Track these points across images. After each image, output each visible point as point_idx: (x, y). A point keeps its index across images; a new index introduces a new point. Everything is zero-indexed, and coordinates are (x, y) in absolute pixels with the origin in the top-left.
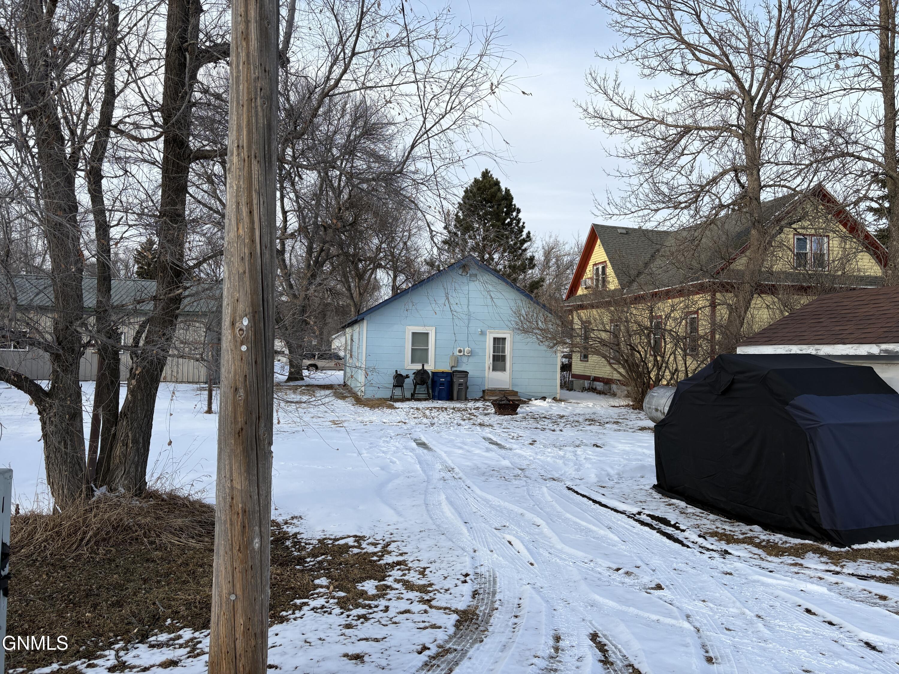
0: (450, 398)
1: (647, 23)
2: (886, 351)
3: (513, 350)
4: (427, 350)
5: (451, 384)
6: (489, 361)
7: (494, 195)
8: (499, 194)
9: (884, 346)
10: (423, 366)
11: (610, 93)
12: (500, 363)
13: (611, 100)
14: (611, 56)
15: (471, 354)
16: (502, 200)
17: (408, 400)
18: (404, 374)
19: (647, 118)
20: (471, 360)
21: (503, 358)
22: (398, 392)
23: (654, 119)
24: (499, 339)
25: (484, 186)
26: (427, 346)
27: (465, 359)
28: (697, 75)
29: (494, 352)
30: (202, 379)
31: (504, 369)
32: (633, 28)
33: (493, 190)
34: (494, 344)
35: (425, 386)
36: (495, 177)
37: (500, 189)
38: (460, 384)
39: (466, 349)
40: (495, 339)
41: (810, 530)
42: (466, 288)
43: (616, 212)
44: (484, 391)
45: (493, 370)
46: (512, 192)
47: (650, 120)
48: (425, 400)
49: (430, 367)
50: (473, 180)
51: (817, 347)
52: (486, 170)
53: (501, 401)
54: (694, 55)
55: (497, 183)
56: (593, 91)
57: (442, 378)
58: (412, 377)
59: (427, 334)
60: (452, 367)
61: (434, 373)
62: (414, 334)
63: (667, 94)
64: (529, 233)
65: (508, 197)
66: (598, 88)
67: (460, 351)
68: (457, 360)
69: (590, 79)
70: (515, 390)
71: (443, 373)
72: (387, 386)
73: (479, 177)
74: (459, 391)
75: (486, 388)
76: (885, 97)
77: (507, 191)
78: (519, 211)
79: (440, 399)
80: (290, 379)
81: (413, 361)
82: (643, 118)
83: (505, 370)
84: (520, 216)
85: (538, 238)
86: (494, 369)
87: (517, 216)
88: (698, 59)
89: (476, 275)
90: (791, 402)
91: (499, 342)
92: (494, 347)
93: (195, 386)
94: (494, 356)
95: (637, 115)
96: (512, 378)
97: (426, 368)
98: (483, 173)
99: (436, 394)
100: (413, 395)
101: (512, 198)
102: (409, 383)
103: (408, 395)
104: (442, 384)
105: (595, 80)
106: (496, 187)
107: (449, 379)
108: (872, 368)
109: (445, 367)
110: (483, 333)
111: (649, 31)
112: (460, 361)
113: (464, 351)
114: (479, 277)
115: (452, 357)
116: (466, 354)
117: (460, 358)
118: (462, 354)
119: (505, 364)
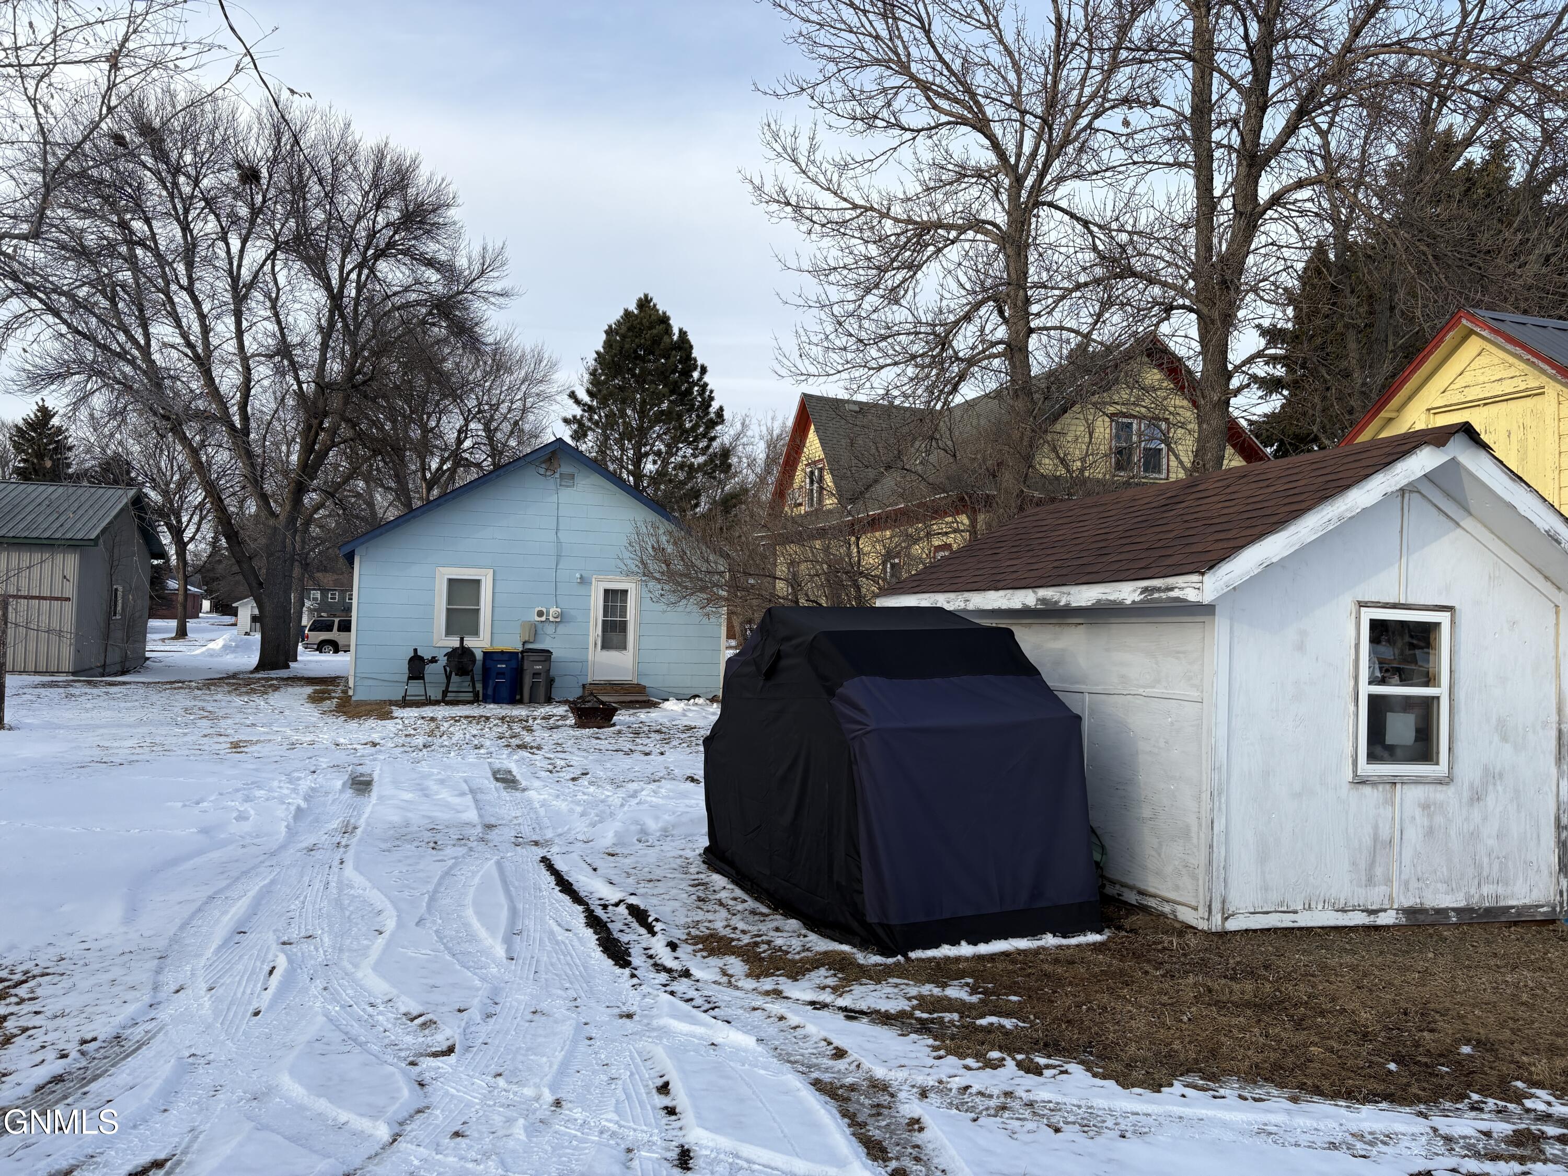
0: (514, 699)
1: (855, 40)
2: (1043, 601)
3: (640, 611)
4: (478, 610)
5: (518, 672)
6: (595, 632)
7: (656, 341)
8: (666, 339)
9: (1044, 593)
10: (462, 640)
11: (803, 161)
12: (615, 637)
13: (804, 172)
14: (780, 91)
15: (562, 618)
16: (672, 349)
17: (436, 703)
18: (427, 656)
19: (861, 207)
20: (562, 629)
21: (623, 626)
22: (415, 689)
23: (872, 209)
24: (615, 592)
25: (641, 323)
26: (478, 603)
27: (550, 629)
28: (919, 131)
29: (605, 615)
30: (66, 665)
31: (623, 646)
32: (830, 47)
33: (655, 331)
34: (606, 600)
35: (469, 678)
36: (661, 308)
37: (668, 329)
38: (536, 674)
39: (553, 610)
40: (607, 592)
41: (855, 925)
42: (554, 498)
43: (812, 370)
44: (584, 686)
45: (604, 647)
46: (691, 338)
47: (866, 209)
48: (471, 702)
49: (479, 644)
50: (622, 313)
51: (967, 595)
52: (646, 296)
53: (584, 702)
54: (929, 99)
55: (664, 320)
56: (772, 155)
57: (501, 662)
58: (443, 661)
59: (478, 582)
60: (524, 643)
61: (486, 654)
62: (451, 582)
63: (865, 161)
64: (721, 409)
65: (684, 345)
66: (780, 150)
67: (540, 614)
68: (535, 630)
69: (769, 136)
70: (643, 683)
71: (502, 652)
72: (396, 678)
73: (633, 307)
74: (534, 686)
75: (589, 680)
76: (1197, 177)
77: (683, 334)
78: (704, 370)
79: (495, 701)
80: (261, 667)
81: (449, 632)
82: (855, 207)
83: (625, 648)
84: (706, 379)
85: (754, 421)
86: (606, 646)
87: (700, 379)
88: (935, 107)
89: (572, 477)
90: (840, 690)
91: (614, 598)
92: (605, 607)
93: (38, 679)
94: (604, 622)
95: (845, 200)
96: (638, 663)
97: (470, 642)
98: (640, 300)
99: (490, 692)
100: (445, 693)
101: (691, 347)
102: (434, 672)
103: (435, 694)
104: (501, 674)
105: (776, 136)
106: (662, 326)
107: (513, 664)
108: (1011, 633)
109: (511, 642)
110: (584, 581)
111: (858, 54)
112: (540, 632)
113: (548, 614)
114: (578, 479)
115: (524, 624)
116: (551, 619)
117: (540, 626)
118: (543, 619)
119: (625, 636)
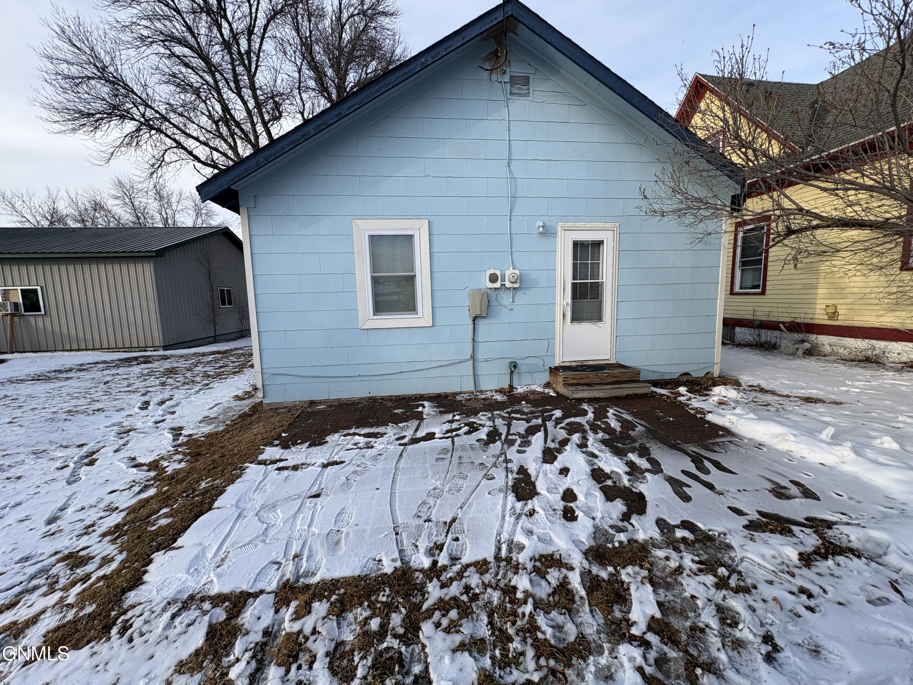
3: (618, 269)
4: (413, 277)
6: (563, 298)
12: (587, 303)
15: (521, 283)
20: (520, 297)
21: (597, 290)
24: (585, 244)
26: (412, 269)
27: (506, 298)
29: (574, 278)
31: (598, 317)
34: (575, 255)
39: (509, 272)
40: (576, 244)
42: (504, 113)
44: (552, 371)
45: (574, 319)
49: (421, 322)
59: (410, 238)
60: (474, 320)
62: (374, 239)
67: (493, 278)
68: (487, 301)
70: (623, 362)
75: (558, 362)
81: (378, 310)
83: (600, 319)
86: (576, 318)
89: (526, 81)
91: (586, 253)
92: (575, 265)
94: (574, 285)
96: (616, 338)
110: (547, 231)
112: (494, 303)
113: (503, 279)
114: (534, 85)
115: (473, 293)
116: (508, 285)
117: (493, 294)
118: (498, 285)
119: (600, 304)
